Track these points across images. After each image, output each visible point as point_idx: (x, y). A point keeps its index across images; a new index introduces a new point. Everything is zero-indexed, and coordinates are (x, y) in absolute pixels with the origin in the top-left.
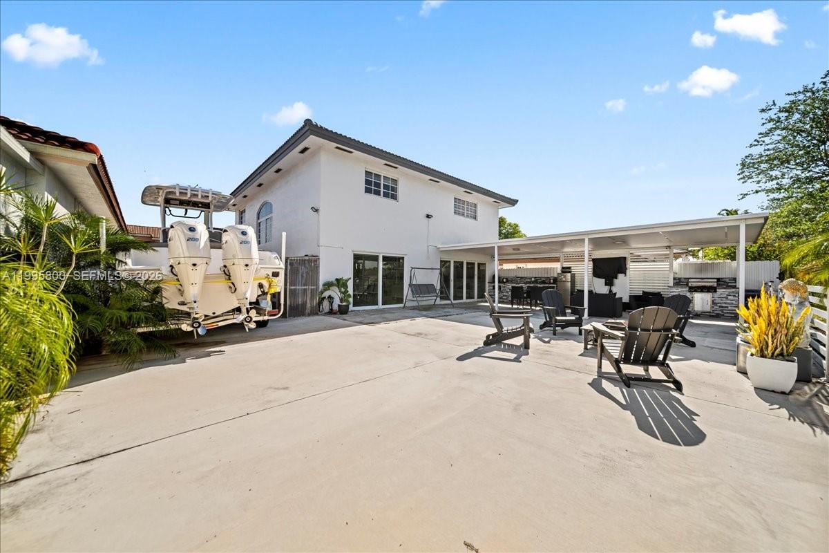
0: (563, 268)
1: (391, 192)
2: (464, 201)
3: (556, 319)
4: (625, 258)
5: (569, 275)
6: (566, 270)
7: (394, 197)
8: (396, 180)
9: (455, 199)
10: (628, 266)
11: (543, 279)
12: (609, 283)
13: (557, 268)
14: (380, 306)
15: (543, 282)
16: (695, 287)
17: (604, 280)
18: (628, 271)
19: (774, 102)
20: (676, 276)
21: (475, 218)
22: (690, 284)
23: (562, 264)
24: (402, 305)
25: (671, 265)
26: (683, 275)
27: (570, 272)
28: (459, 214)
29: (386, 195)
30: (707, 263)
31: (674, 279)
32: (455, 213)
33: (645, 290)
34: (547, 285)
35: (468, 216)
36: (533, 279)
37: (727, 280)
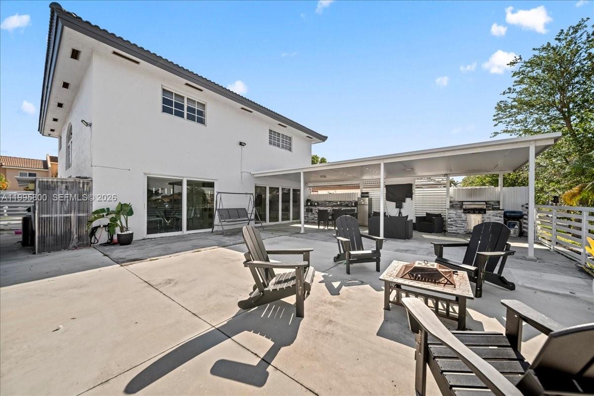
0: (362, 193)
1: (197, 115)
2: (279, 134)
3: (350, 254)
4: (412, 184)
5: (367, 199)
6: (364, 195)
7: (201, 121)
8: (204, 105)
9: (270, 130)
10: (413, 191)
11: (347, 203)
12: (399, 206)
13: (357, 193)
14: (185, 232)
15: (347, 206)
16: (469, 209)
17: (395, 203)
18: (414, 196)
19: (520, 56)
20: (452, 200)
21: (290, 150)
22: (464, 207)
23: (361, 190)
24: (210, 230)
25: (448, 191)
26: (457, 199)
27: (368, 197)
28: (274, 145)
29: (191, 118)
30: (476, 189)
31: (451, 202)
32: (270, 143)
33: (428, 212)
34: (349, 208)
35: (283, 147)
36: (339, 203)
37: (492, 203)
